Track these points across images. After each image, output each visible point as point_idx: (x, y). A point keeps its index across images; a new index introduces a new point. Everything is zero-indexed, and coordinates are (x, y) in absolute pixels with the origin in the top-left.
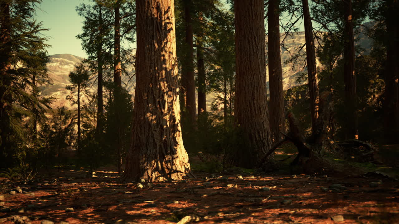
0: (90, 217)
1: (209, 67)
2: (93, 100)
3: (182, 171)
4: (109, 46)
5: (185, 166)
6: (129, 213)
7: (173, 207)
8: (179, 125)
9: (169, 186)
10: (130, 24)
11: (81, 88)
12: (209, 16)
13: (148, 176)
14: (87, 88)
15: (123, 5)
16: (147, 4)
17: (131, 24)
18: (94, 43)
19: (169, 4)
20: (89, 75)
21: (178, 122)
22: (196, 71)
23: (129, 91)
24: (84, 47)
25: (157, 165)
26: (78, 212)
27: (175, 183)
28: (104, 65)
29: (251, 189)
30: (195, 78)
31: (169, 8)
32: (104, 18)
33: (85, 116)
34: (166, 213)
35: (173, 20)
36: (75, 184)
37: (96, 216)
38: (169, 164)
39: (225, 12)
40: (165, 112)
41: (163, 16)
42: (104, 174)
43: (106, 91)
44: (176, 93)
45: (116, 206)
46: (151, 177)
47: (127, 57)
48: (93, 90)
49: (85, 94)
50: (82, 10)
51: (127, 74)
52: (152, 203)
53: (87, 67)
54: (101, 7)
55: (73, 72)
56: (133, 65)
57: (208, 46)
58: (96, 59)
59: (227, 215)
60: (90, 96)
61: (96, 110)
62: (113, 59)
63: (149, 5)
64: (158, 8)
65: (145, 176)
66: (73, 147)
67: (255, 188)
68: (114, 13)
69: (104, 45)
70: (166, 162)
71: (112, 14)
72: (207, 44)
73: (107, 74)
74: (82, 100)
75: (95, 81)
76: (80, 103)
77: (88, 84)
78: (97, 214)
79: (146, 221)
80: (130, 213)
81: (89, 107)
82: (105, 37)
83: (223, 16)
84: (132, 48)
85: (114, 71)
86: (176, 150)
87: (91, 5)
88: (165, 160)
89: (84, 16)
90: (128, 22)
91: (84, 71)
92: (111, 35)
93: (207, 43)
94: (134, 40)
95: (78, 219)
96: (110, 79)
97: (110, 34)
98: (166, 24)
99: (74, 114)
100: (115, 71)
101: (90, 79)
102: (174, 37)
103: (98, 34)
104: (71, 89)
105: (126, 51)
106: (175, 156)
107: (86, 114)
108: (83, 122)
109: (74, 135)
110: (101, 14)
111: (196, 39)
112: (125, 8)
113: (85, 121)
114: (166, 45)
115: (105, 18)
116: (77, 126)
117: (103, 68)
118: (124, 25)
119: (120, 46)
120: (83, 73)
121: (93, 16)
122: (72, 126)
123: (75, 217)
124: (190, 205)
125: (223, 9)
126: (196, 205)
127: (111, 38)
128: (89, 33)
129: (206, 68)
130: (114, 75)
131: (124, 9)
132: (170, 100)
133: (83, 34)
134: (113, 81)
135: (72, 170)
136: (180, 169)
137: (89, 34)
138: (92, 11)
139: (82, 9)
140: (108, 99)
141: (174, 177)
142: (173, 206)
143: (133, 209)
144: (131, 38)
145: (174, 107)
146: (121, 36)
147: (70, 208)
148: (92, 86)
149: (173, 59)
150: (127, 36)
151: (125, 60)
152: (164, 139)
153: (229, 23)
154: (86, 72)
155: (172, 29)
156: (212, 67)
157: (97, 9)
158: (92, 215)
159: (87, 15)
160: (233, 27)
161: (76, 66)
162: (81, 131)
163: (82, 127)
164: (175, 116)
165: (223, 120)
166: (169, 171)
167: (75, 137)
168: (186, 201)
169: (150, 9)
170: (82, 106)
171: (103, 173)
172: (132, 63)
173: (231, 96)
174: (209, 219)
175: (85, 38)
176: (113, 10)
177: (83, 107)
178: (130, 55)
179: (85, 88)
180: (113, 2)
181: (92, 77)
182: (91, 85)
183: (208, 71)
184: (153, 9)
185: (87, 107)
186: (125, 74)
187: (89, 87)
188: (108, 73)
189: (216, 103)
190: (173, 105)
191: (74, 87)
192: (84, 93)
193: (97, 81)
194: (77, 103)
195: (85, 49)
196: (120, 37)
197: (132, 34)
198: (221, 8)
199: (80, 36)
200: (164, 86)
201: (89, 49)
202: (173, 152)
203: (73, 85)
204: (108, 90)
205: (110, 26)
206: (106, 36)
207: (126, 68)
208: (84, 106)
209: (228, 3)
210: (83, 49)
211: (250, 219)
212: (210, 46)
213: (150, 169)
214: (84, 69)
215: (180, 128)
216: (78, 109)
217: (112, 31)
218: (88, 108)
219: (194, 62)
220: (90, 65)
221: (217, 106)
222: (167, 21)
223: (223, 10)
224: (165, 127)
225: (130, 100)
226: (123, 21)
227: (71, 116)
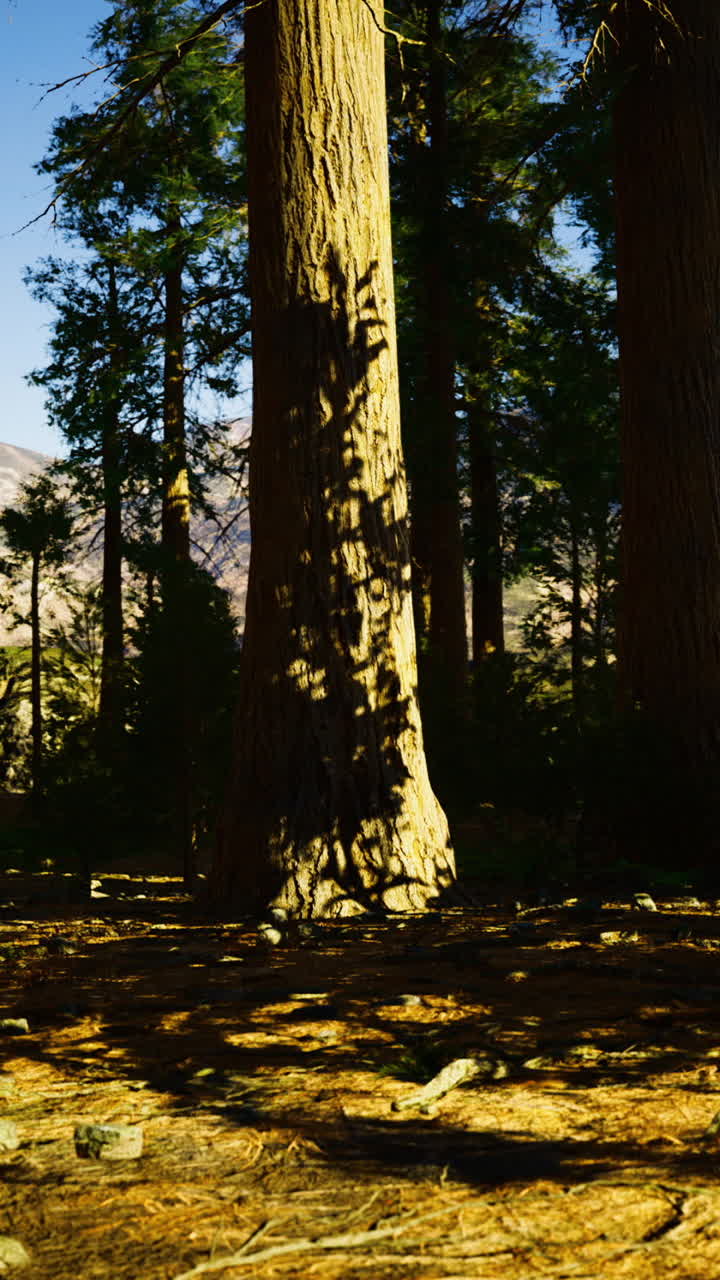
0: (94, 1054)
1: (513, 483)
2: (88, 611)
3: (423, 879)
4: (143, 410)
5: (434, 860)
6: (235, 1040)
7: (401, 1019)
8: (413, 705)
9: (377, 935)
10: (220, 328)
11: (43, 567)
12: (515, 296)
13: (299, 895)
14: (66, 568)
15: (196, 259)
16: (290, 252)
17: (224, 330)
18: (92, 401)
19: (374, 252)
20: (73, 519)
21: (410, 692)
22: (467, 501)
23: (216, 578)
24: (55, 417)
25: (333, 854)
26: (45, 1034)
27: (402, 926)
28: (126, 483)
29: (692, 950)
30: (461, 525)
31: (374, 265)
32: (128, 307)
33: (57, 668)
34: (377, 1044)
35: (388, 312)
36: (29, 926)
37: (115, 1053)
38: (376, 853)
39: (572, 279)
40: (361, 658)
41: (352, 297)
42: (131, 888)
43: (136, 577)
44: (398, 584)
45: (186, 1014)
46: (310, 900)
47: (213, 452)
48: (87, 572)
49: (60, 590)
50: (45, 281)
51: (210, 513)
52: (320, 1002)
53: (64, 488)
54: (116, 269)
55: (16, 509)
56: (232, 481)
57: (511, 405)
58: (98, 461)
59: (614, 1054)
60: (77, 596)
61: (99, 647)
62: (161, 460)
63: (301, 254)
64: (333, 267)
65: (287, 896)
66: (14, 783)
67: (709, 946)
68: (164, 288)
69: (126, 406)
70: (367, 845)
71: (157, 293)
72: (504, 400)
73: (135, 513)
74: (47, 610)
75: (93, 541)
76: (40, 621)
77: (69, 551)
78: (118, 1046)
79: (302, 1076)
80: (241, 1044)
81: (72, 636)
82: (130, 378)
83: (568, 292)
84: (231, 416)
85: (163, 505)
86: (400, 800)
87: (77, 262)
88: (359, 837)
89: (53, 301)
90: (214, 321)
91: (55, 505)
92: (152, 370)
93: (508, 396)
94: (236, 386)
95: (47, 1065)
96: (149, 530)
97: (149, 367)
98: (363, 326)
99: (19, 663)
100: (167, 502)
101: (78, 534)
102: (391, 375)
103: (105, 365)
104: (6, 570)
105: (206, 429)
106: (400, 822)
107: (62, 662)
108: (53, 693)
109: (18, 738)
110: (113, 292)
111: (464, 380)
112: (205, 271)
113: (57, 688)
114: (361, 406)
115: (132, 308)
116: (30, 706)
117: (123, 491)
118: (202, 332)
119: (185, 409)
120: (50, 512)
121: (87, 301)
122: (11, 707)
123: (35, 1053)
124: (465, 1011)
125: (564, 269)
126: (487, 1012)
127: (152, 382)
128: (72, 364)
129: (503, 489)
130: (163, 516)
131: (198, 274)
132: (379, 610)
133: (49, 369)
134: (159, 538)
135: (13, 871)
136: (416, 869)
137: (72, 368)
138: (84, 282)
139: (46, 275)
140: (141, 606)
141: (395, 899)
142: (401, 1016)
143: (253, 1028)
144: (225, 379)
145: (393, 636)
146: (188, 373)
147: (16, 1017)
148: (83, 558)
149: (390, 455)
150: (212, 372)
151: (204, 463)
152: (356, 758)
153: (590, 319)
154: (62, 506)
155: (383, 344)
156: (526, 487)
157: (102, 274)
158: (100, 1050)
159: (64, 300)
160: (603, 333)
161: (25, 488)
162: (43, 725)
163: (49, 711)
164: (399, 671)
165: (568, 686)
166: (376, 878)
167: (22, 745)
168: (450, 997)
169: (303, 271)
170: (48, 634)
171: (125, 880)
172: (228, 474)
173: (599, 591)
174: (545, 1068)
175: (58, 383)
176: (158, 278)
177: (50, 638)
178: (223, 445)
179: (57, 567)
180: (158, 250)
181: (85, 525)
182: (80, 554)
183: (510, 499)
184: (313, 270)
185: (65, 636)
186: (201, 515)
187: (72, 562)
188: (140, 511)
189: (538, 618)
190: (388, 628)
191: (19, 562)
192: (54, 584)
193: (101, 539)
194: (27, 622)
195: (60, 424)
196: (184, 378)
197: (230, 365)
198: (558, 265)
199: (41, 376)
200: (354, 557)
201: (73, 423)
202: (391, 808)
203: (13, 554)
204: (140, 574)
205: (149, 339)
206: (133, 375)
207: (207, 490)
208: (55, 632)
209: (585, 245)
210: (50, 424)
211: (704, 1074)
212: (517, 405)
213: (305, 871)
214: (52, 497)
215: (414, 715)
216: (31, 643)
217: (158, 357)
218: (69, 639)
219: (459, 467)
220: (74, 481)
221: (547, 632)
222: (366, 314)
223: (564, 273)
224: (360, 711)
225: (224, 608)
226: (195, 320)
227: (8, 670)
